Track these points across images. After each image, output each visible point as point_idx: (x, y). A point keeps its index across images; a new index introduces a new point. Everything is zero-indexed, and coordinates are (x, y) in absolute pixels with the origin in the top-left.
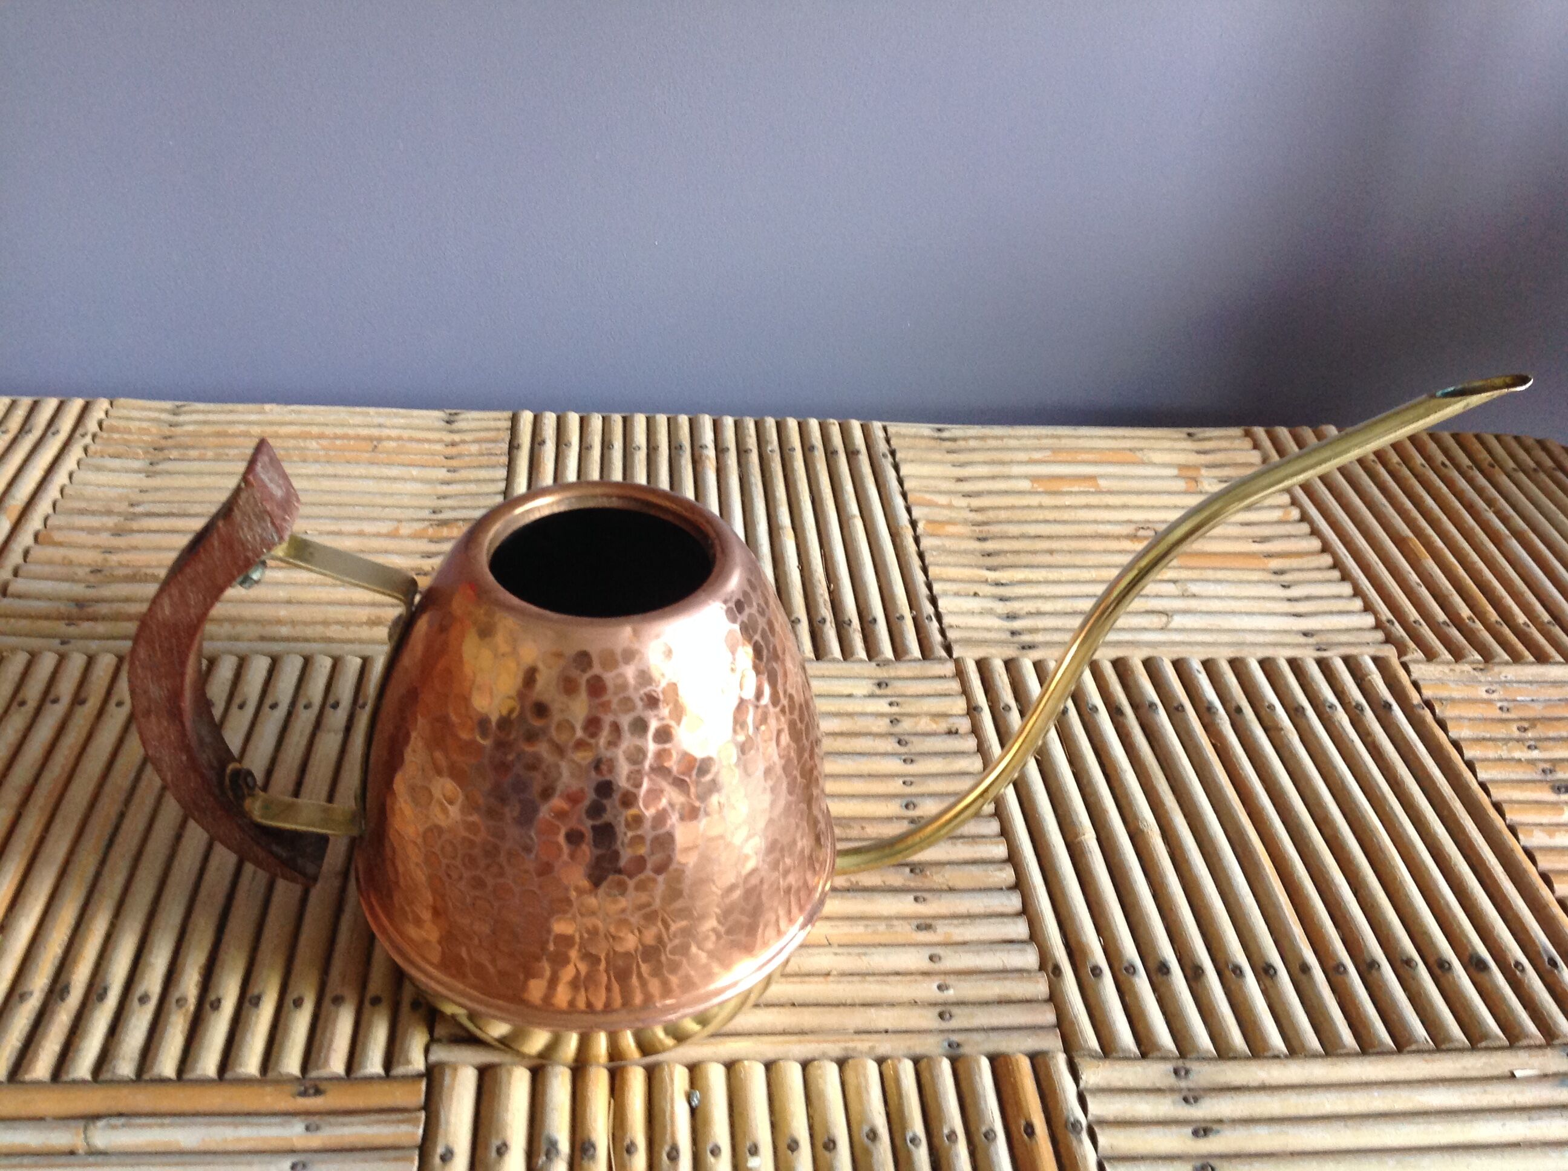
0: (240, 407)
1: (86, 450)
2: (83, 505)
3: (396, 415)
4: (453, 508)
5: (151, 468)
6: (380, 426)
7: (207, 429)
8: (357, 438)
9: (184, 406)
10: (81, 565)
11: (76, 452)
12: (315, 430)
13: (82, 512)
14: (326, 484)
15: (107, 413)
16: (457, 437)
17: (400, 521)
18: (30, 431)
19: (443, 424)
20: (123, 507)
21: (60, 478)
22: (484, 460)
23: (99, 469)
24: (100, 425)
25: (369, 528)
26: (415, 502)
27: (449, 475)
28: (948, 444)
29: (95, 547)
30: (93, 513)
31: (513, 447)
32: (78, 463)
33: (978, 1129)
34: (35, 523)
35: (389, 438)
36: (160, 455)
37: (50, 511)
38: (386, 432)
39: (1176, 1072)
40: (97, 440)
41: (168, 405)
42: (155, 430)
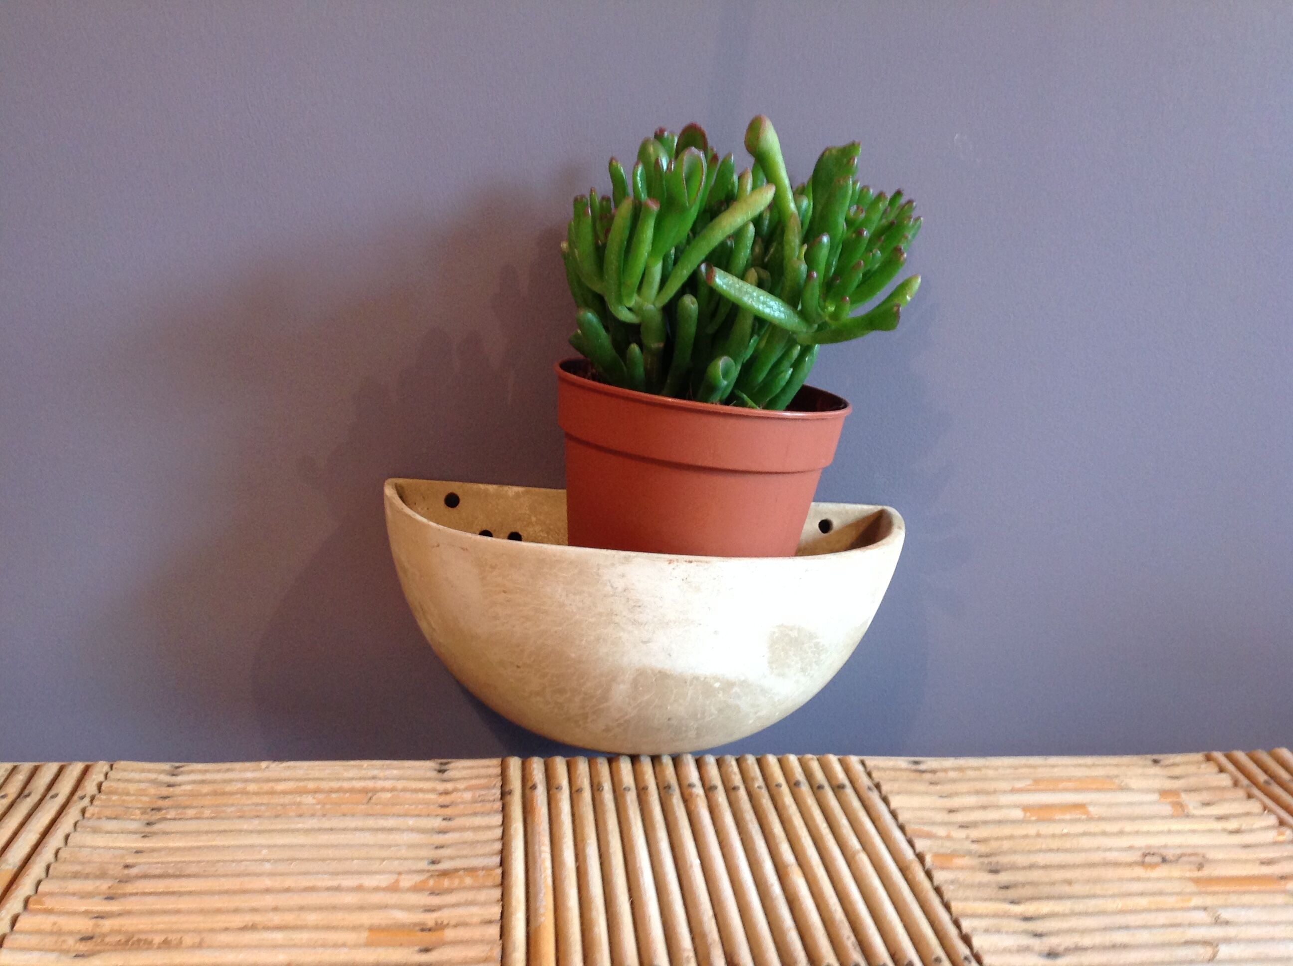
0: (238, 765)
1: (83, 811)
2: (77, 868)
3: (388, 768)
4: (452, 858)
5: (148, 829)
6: (374, 778)
7: (205, 789)
8: (352, 791)
9: (181, 767)
10: (71, 933)
11: (73, 814)
12: (311, 785)
13: (76, 876)
14: (324, 838)
15: (106, 775)
16: (449, 786)
17: (400, 873)
18: (29, 795)
19: (434, 774)
20: (118, 871)
21: (55, 840)
22: (478, 807)
23: (95, 831)
24: (99, 787)
25: (369, 882)
26: (412, 853)
27: (445, 824)
28: (928, 776)
29: (86, 913)
30: (87, 877)
31: (505, 794)
32: (75, 826)
34: (26, 888)
35: (383, 790)
36: (157, 816)
37: (43, 875)
38: (380, 784)
40: (96, 803)
41: (167, 766)
42: (152, 791)
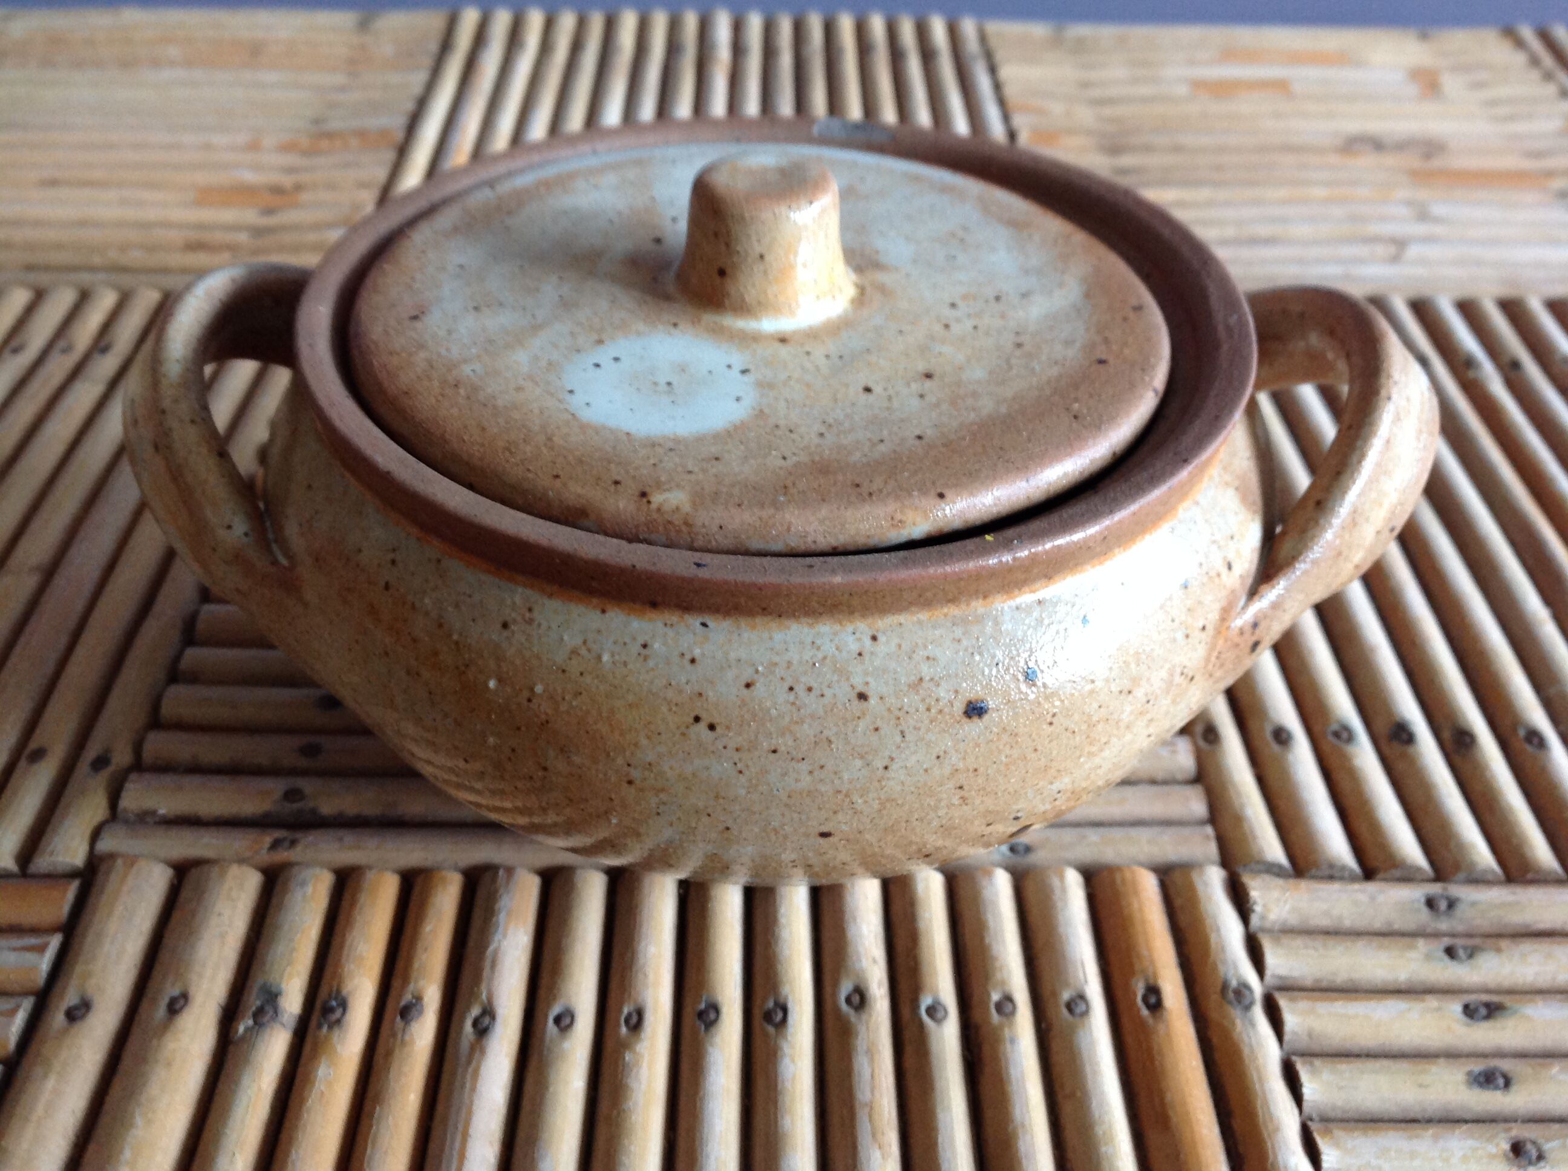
0: (92, 12)
4: (342, 118)
6: (268, 28)
8: (234, 41)
16: (369, 39)
17: (264, 131)
19: (354, 26)
25: (222, 140)
27: (348, 81)
33: (1055, 994)
35: (276, 44)
39: (1430, 903)
